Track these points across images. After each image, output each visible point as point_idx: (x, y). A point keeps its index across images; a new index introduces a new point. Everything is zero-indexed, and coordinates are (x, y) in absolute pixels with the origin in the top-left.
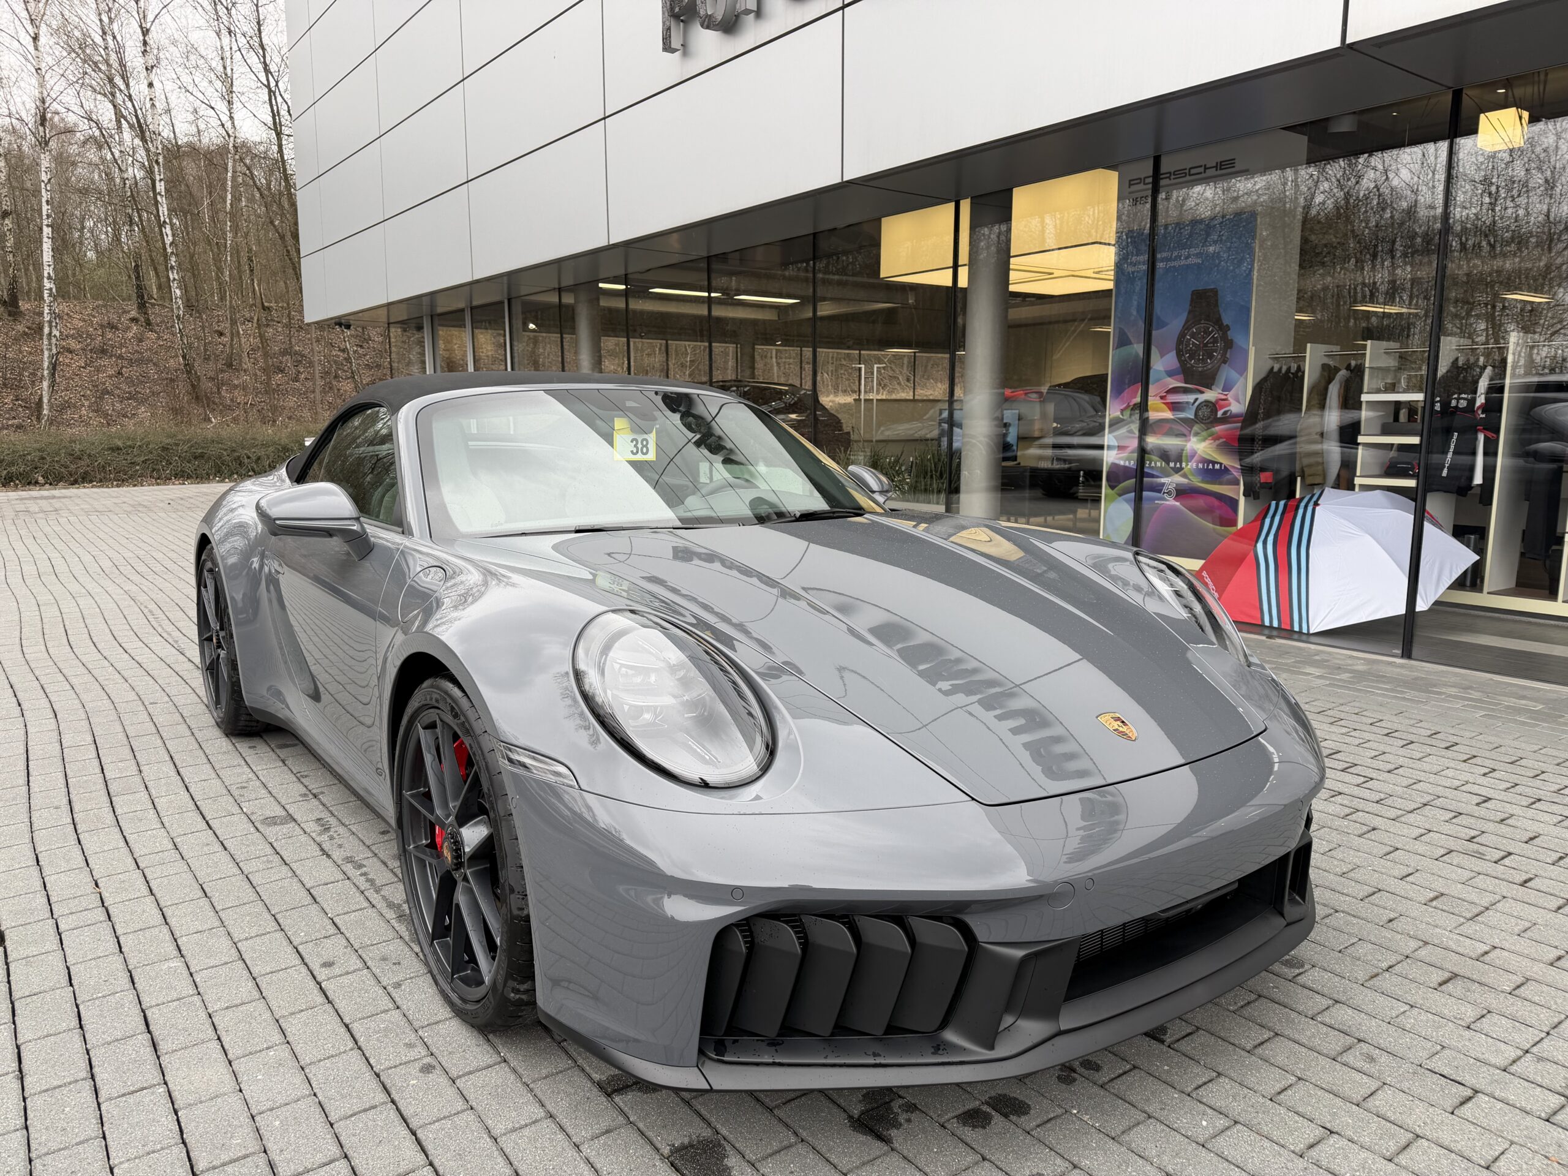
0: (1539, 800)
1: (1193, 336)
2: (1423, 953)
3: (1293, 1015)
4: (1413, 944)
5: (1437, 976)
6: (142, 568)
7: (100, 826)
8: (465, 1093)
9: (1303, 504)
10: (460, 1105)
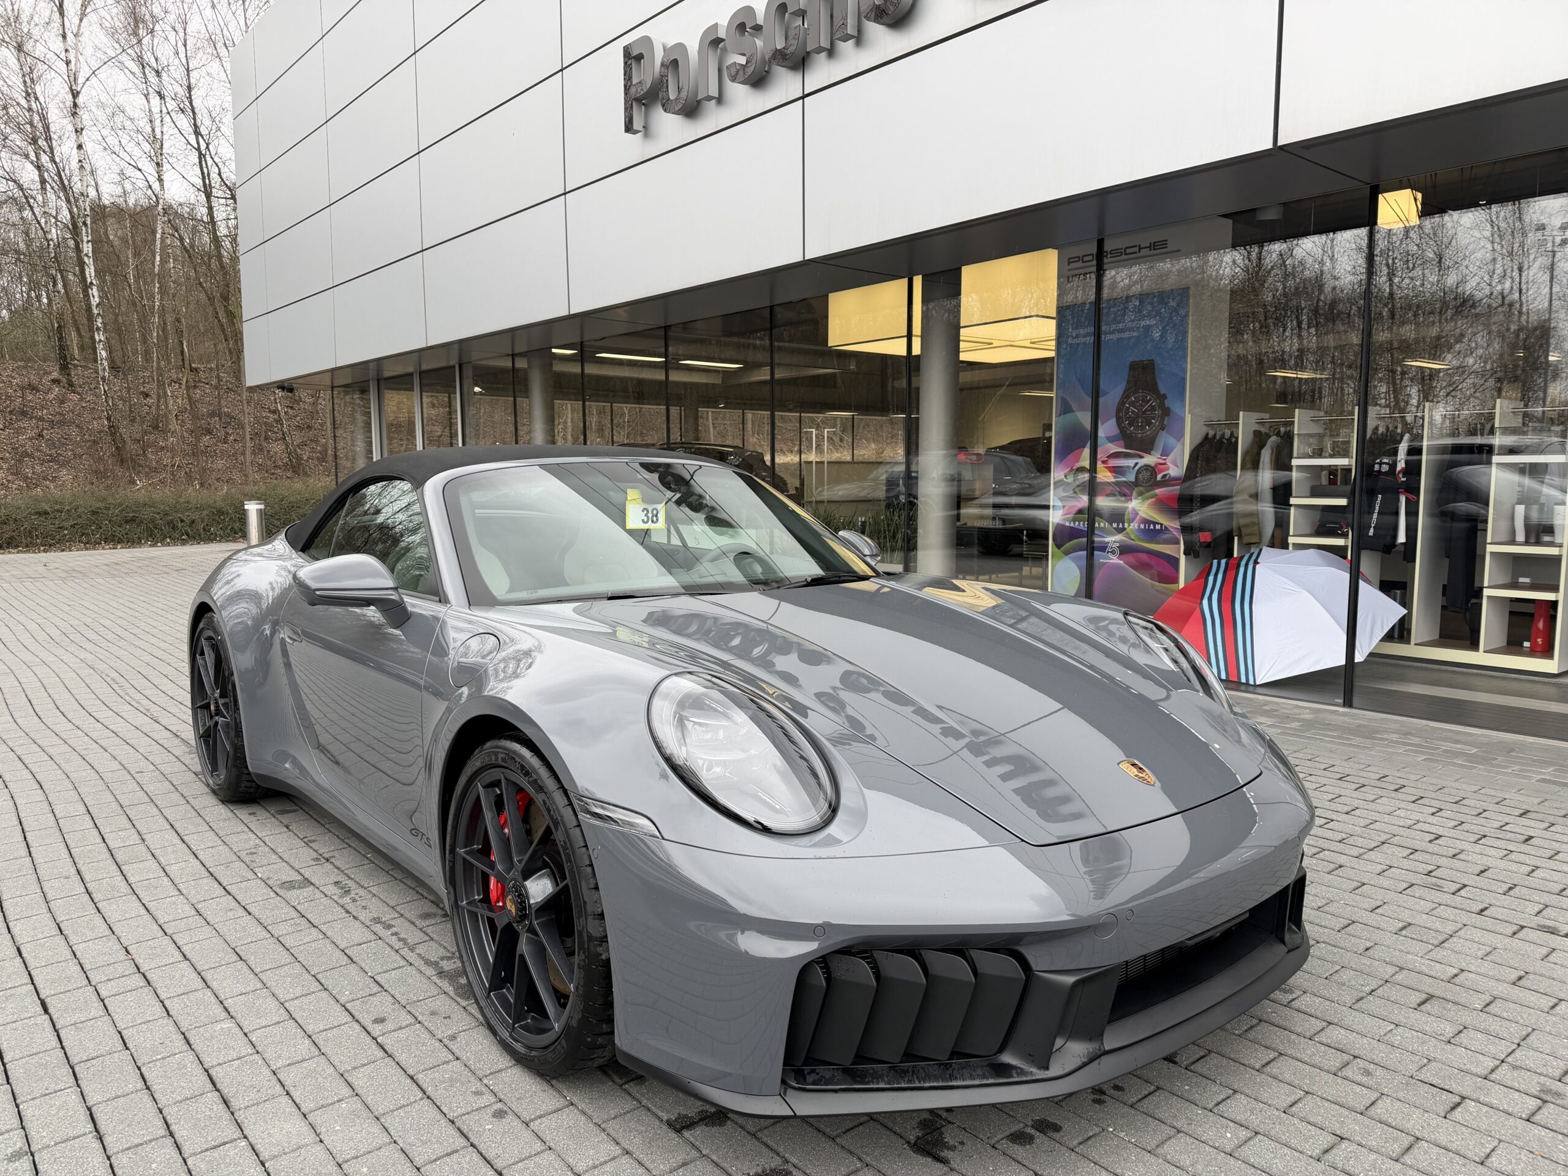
0: (1485, 836)
1: (1133, 404)
2: (1399, 977)
3: (1293, 1037)
4: (1391, 970)
5: (1416, 998)
6: (93, 636)
7: (117, 894)
8: (540, 1135)
9: (1243, 563)
10: (538, 1146)
